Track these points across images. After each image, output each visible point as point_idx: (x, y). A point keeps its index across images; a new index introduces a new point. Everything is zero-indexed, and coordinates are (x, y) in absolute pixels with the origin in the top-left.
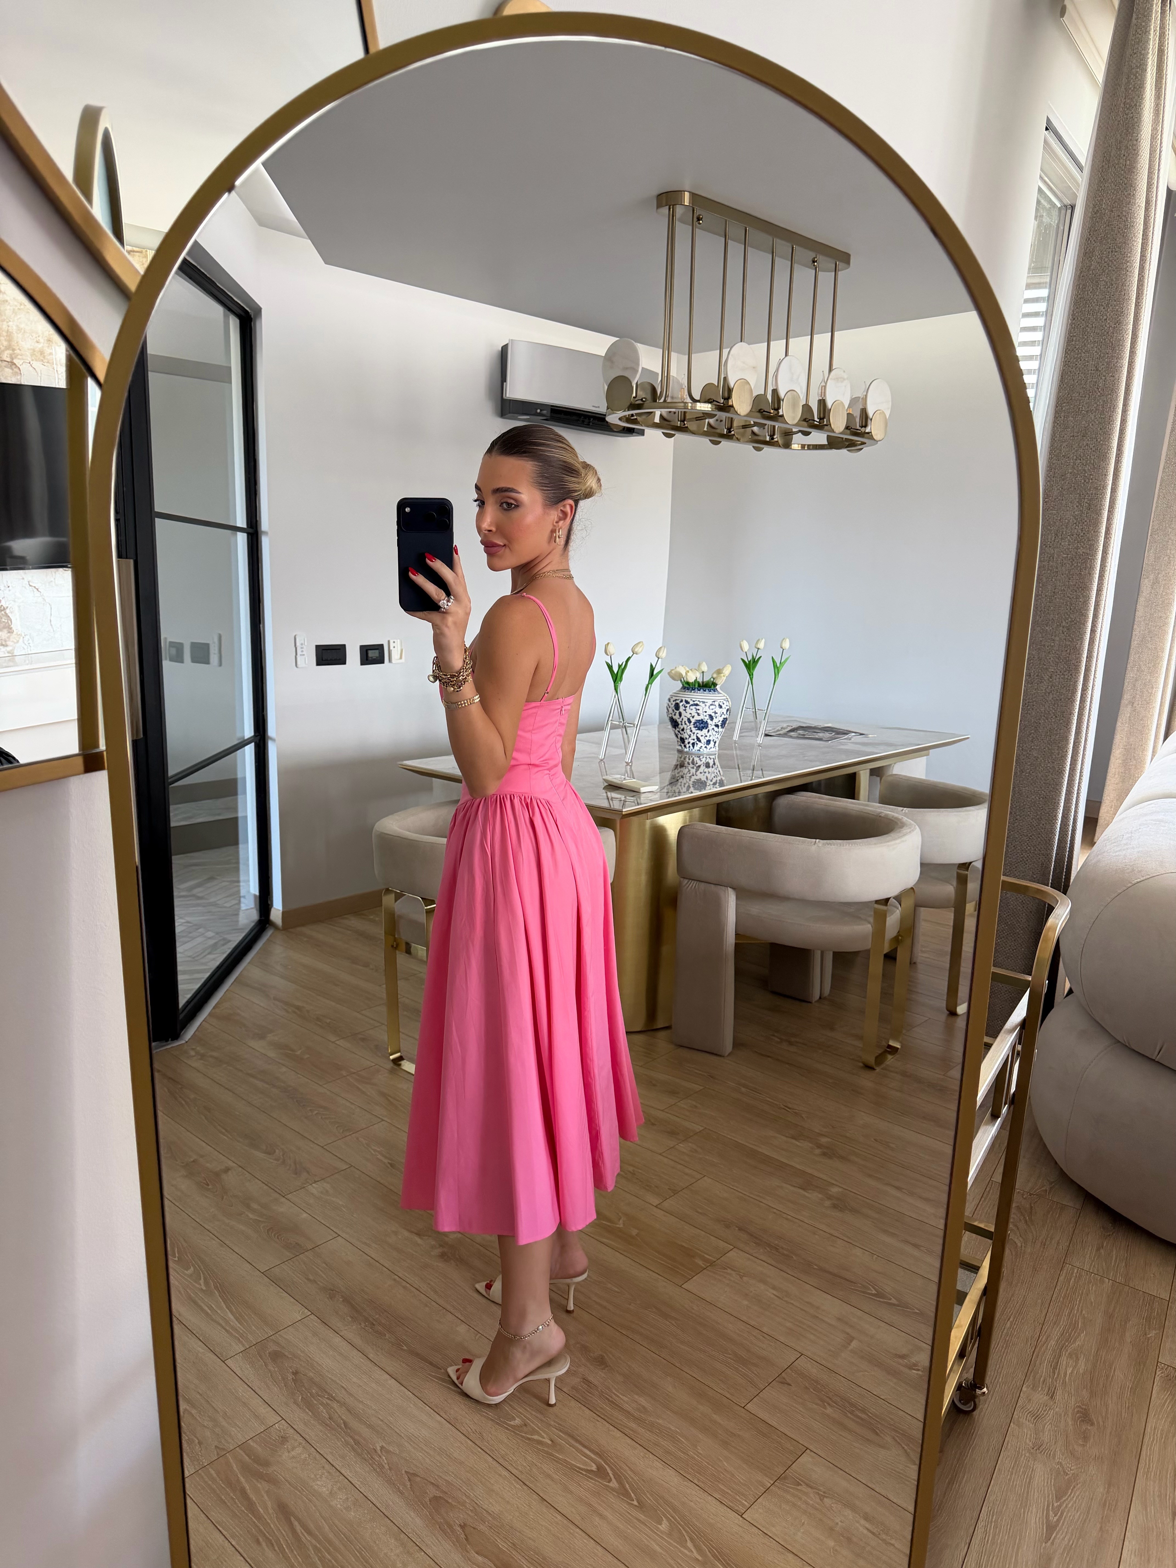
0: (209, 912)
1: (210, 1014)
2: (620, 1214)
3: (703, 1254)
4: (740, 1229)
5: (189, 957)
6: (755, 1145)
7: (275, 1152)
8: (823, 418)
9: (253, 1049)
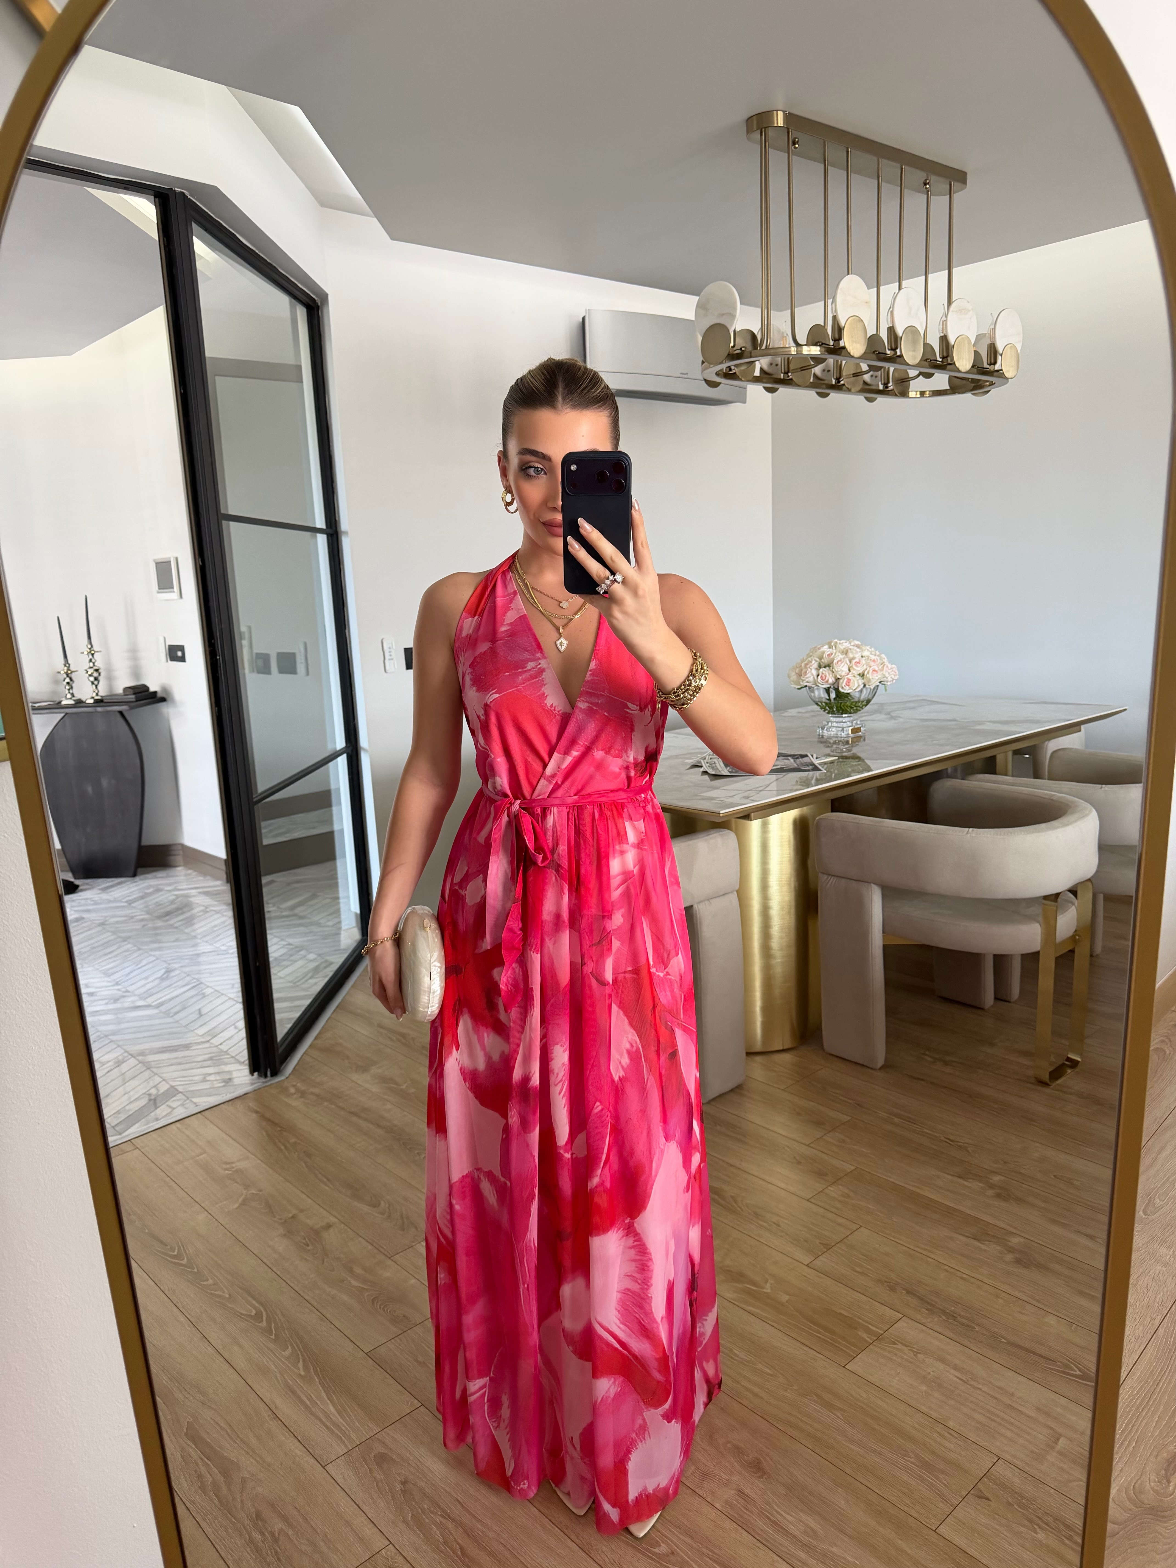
0: (310, 932)
1: (311, 1046)
2: (767, 1276)
3: (867, 1325)
4: (908, 1292)
5: (290, 982)
6: (915, 1186)
7: (380, 1204)
8: (947, 357)
9: (357, 1083)
